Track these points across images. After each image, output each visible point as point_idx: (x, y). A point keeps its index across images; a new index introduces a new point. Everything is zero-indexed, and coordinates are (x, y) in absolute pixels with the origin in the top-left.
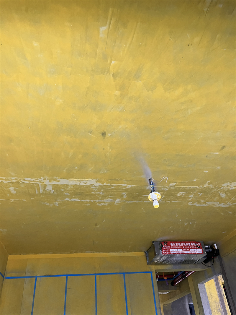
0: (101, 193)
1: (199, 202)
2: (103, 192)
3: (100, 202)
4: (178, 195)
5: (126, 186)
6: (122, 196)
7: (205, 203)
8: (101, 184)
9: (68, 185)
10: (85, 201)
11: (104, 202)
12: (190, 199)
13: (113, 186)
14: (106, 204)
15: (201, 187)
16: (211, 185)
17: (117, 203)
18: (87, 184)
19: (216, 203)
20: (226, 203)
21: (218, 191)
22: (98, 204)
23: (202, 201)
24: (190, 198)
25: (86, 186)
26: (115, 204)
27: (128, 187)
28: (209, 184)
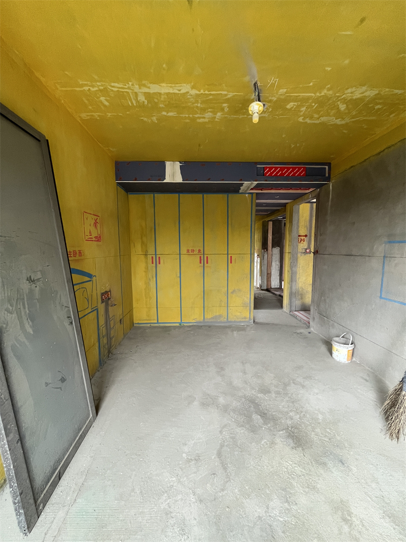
0: (199, 105)
1: (311, 118)
2: (201, 104)
3: (199, 118)
4: (288, 107)
5: (226, 95)
6: (222, 109)
7: (319, 118)
8: (198, 92)
9: (160, 94)
10: (184, 115)
11: (204, 118)
12: (302, 113)
13: (211, 94)
14: (207, 120)
15: (318, 94)
16: (331, 92)
17: (218, 119)
18: (181, 92)
19: (331, 118)
20: (343, 119)
21: (338, 101)
22: (198, 120)
23: (316, 116)
24: (302, 111)
25: (181, 94)
26: (216, 120)
27: (229, 96)
28: (329, 90)
